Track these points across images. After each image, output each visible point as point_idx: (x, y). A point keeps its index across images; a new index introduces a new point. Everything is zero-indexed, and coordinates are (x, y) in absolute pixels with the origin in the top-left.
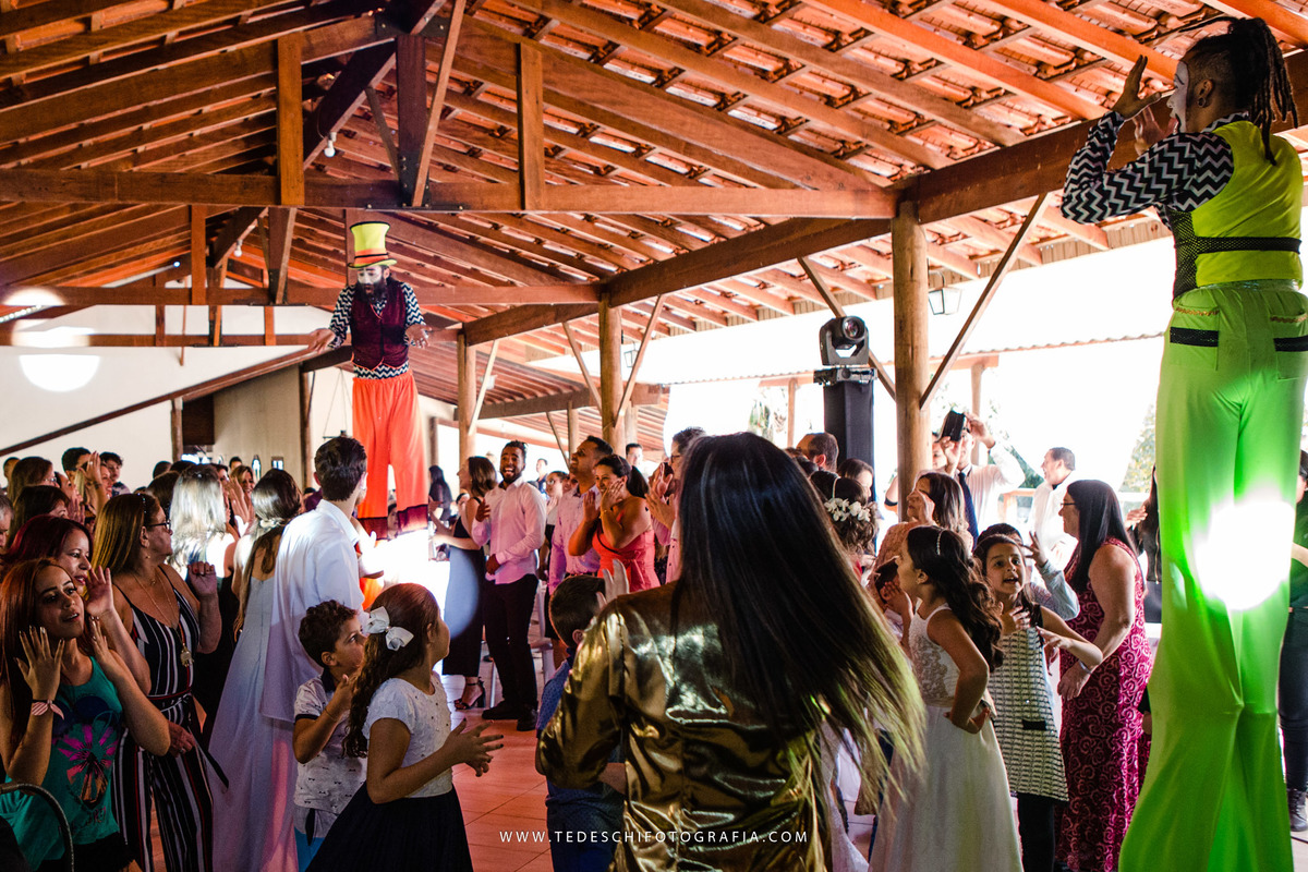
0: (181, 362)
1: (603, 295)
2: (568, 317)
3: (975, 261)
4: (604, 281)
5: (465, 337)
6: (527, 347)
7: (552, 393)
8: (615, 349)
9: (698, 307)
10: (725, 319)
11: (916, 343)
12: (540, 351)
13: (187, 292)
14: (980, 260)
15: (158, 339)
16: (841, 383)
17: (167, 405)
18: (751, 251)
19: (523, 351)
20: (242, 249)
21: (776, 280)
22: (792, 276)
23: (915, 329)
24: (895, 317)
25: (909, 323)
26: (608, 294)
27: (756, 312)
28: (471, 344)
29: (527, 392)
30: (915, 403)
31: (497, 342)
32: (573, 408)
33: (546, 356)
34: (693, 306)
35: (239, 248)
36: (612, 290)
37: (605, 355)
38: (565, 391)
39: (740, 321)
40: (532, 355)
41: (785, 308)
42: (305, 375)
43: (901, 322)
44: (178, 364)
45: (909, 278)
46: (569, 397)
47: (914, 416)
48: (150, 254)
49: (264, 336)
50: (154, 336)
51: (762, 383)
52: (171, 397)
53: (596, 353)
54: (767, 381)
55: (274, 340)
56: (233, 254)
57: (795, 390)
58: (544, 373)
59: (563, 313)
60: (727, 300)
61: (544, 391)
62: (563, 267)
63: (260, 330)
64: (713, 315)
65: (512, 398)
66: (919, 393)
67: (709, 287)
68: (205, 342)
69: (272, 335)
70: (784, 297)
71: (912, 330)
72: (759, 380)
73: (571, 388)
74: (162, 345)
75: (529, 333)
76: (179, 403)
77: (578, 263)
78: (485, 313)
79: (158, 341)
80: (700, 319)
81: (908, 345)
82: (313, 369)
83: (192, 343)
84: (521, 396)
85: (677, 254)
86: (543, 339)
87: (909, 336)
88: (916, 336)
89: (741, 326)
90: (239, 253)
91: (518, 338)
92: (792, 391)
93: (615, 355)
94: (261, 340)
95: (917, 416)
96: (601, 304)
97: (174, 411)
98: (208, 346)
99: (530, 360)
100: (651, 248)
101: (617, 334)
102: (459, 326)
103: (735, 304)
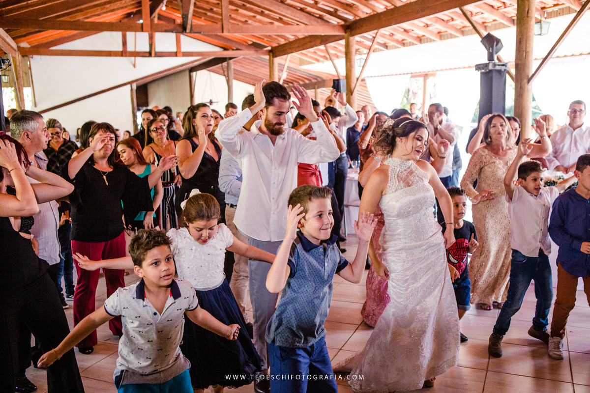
0: (134, 66)
1: (347, 30)
2: (328, 42)
3: (544, 10)
4: (348, 24)
5: (273, 54)
6: (300, 59)
7: (307, 82)
8: (352, 58)
9: (390, 38)
10: (403, 43)
11: (528, 50)
12: (306, 61)
13: (140, 25)
14: (547, 10)
15: (124, 53)
16: (491, 71)
17: (128, 87)
18: (431, 5)
19: (298, 62)
20: (166, 6)
21: (436, 22)
22: (443, 20)
23: (528, 43)
24: (517, 36)
25: (524, 40)
26: (350, 30)
27: (420, 39)
28: (276, 57)
29: (295, 81)
30: (526, 81)
31: (290, 55)
32: (318, 88)
33: (309, 63)
34: (388, 37)
35: (164, 6)
36: (351, 28)
37: (348, 60)
38: (314, 81)
39: (411, 44)
40: (302, 62)
41: (436, 37)
42: (192, 74)
43: (520, 39)
44: (133, 67)
45: (526, 15)
46: (315, 84)
47: (525, 88)
48: (118, 9)
49: (176, 53)
50: (122, 52)
51: (412, 77)
52: (130, 83)
53: (344, 60)
54: (414, 76)
55: (181, 54)
56: (161, 10)
57: (426, 79)
58: (304, 72)
59: (325, 40)
60: (406, 33)
61: (303, 81)
62: (327, 17)
63: (174, 49)
64: (397, 41)
65: (287, 84)
66: (528, 76)
67: (398, 27)
68: (148, 55)
69: (180, 52)
70: (436, 32)
71: (526, 43)
72: (410, 75)
73: (316, 79)
74: (126, 56)
75: (303, 51)
76: (134, 86)
77: (334, 14)
78: (292, 38)
79: (124, 54)
80: (391, 43)
81: (524, 51)
82: (196, 71)
83: (141, 55)
84: (292, 83)
85: (387, 9)
86: (309, 55)
87: (524, 47)
88: (528, 46)
89: (412, 47)
90: (164, 8)
91: (297, 54)
92: (425, 80)
93: (352, 60)
94: (175, 54)
95: (526, 88)
96: (346, 35)
97: (132, 90)
98: (149, 57)
99: (301, 65)
100: (374, 6)
101: (353, 50)
102: (270, 48)
103: (410, 36)
